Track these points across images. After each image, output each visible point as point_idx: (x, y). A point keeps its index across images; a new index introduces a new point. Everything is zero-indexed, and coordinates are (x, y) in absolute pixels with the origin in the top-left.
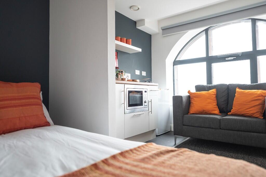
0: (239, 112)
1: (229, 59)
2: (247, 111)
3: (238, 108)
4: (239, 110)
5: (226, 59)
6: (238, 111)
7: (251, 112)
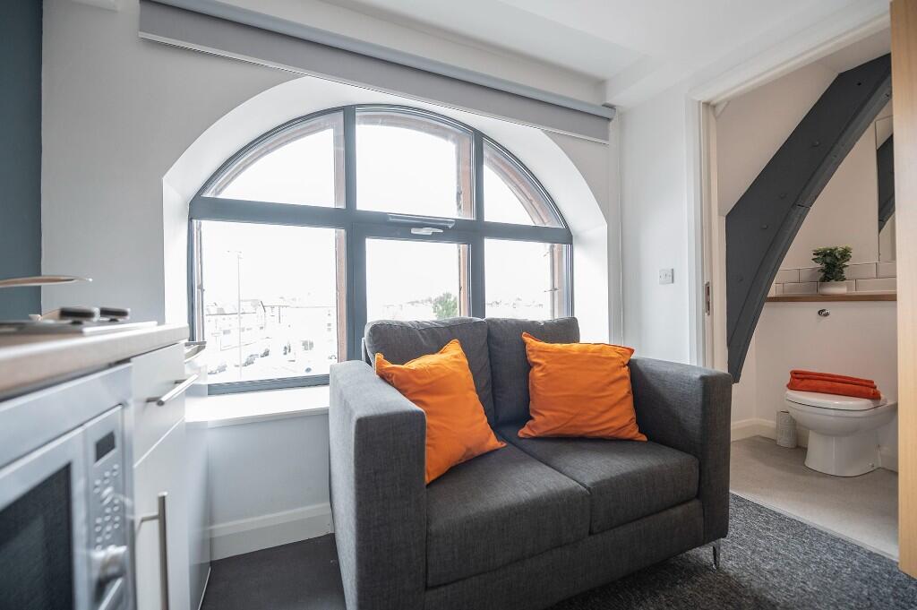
0: (575, 426)
1: (425, 231)
2: (599, 420)
3: (568, 413)
4: (572, 418)
5: (414, 231)
6: (569, 424)
7: (616, 424)
